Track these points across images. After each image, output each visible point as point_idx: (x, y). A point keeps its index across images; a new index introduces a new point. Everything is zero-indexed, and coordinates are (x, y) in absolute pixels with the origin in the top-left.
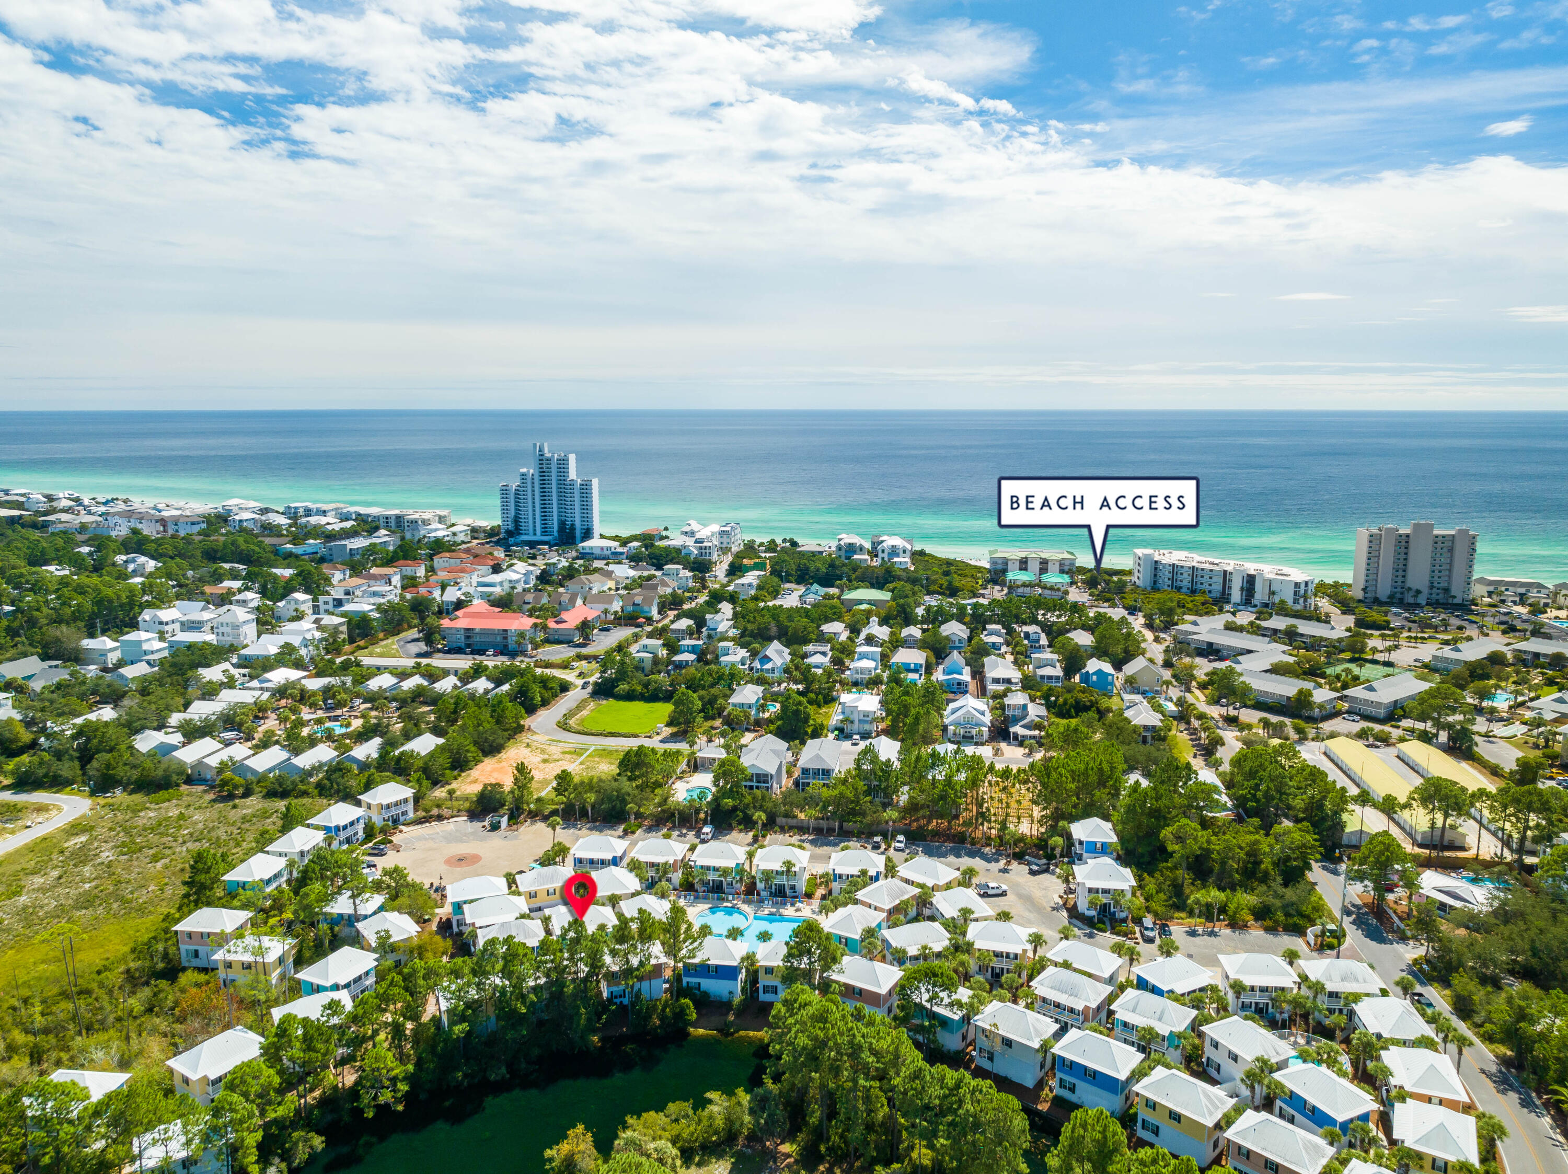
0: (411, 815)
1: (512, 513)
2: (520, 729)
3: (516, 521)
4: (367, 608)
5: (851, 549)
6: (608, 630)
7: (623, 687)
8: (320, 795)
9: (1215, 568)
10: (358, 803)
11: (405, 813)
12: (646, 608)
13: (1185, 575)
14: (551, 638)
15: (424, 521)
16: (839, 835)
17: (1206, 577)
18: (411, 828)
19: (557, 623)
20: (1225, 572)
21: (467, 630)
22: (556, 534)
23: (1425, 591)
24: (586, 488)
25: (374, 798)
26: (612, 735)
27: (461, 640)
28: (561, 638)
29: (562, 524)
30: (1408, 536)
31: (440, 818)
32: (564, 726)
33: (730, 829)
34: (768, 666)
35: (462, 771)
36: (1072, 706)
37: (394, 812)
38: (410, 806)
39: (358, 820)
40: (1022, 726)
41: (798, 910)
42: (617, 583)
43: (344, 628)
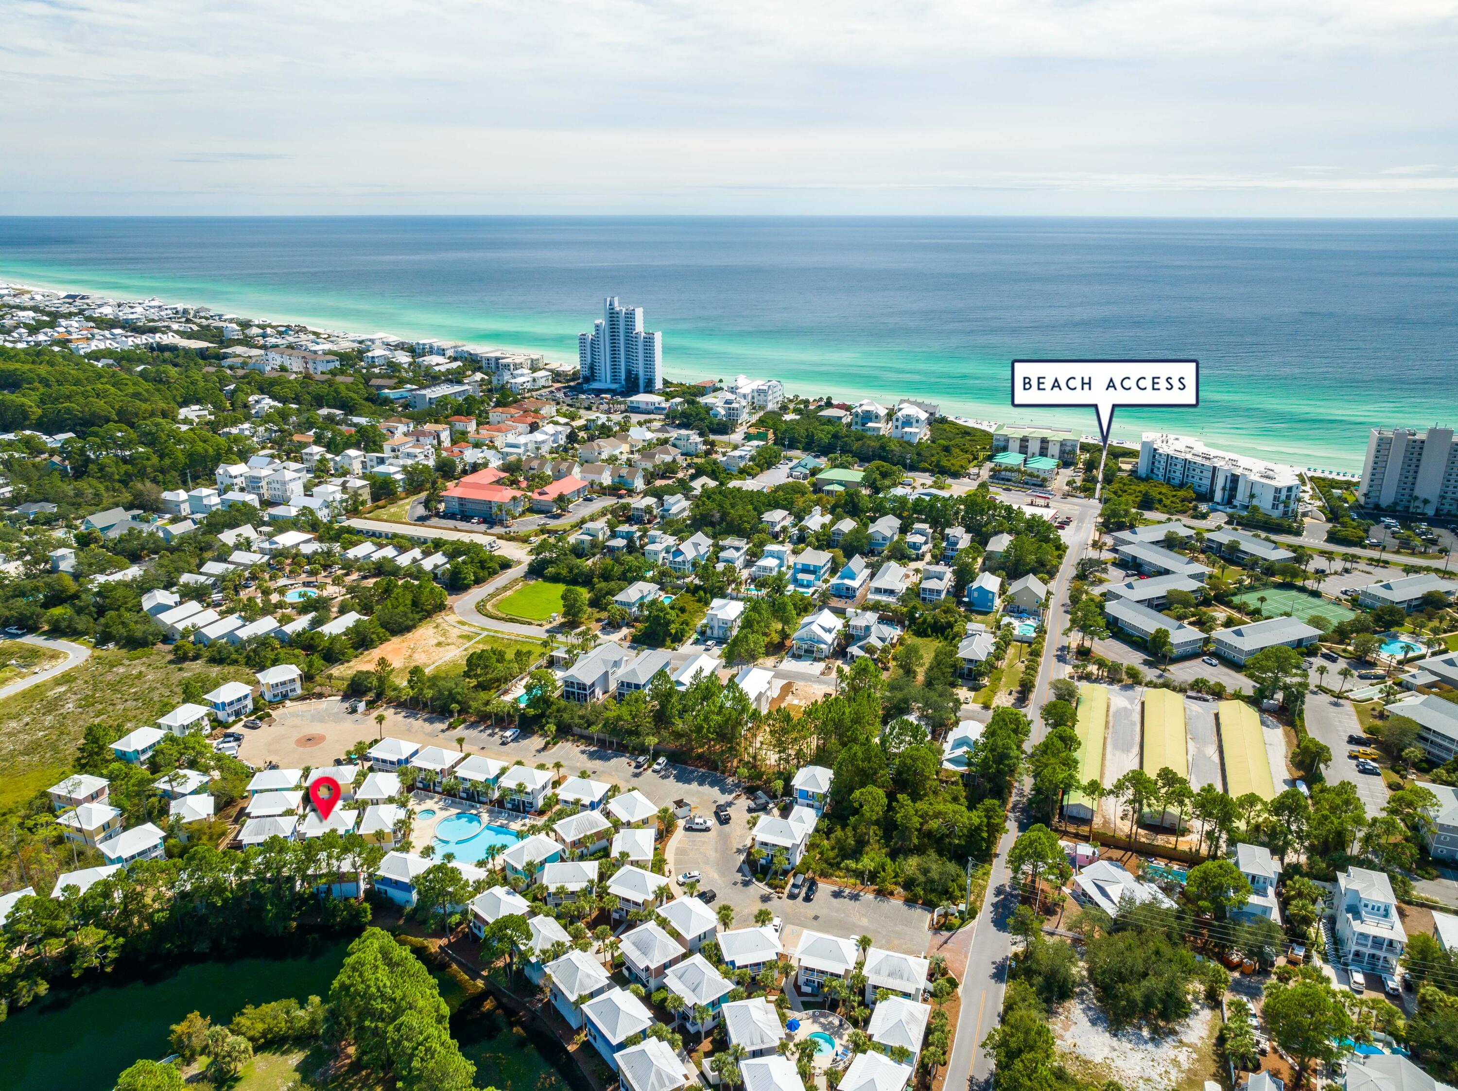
0: (299, 691)
1: (589, 361)
2: (441, 607)
3: (592, 368)
4: (392, 469)
5: (869, 416)
6: (590, 500)
7: (551, 570)
8: (247, 664)
9: (1207, 463)
11: (294, 690)
12: (630, 480)
13: (1179, 467)
14: (535, 507)
15: (515, 365)
16: (617, 750)
17: (1198, 471)
18: (295, 703)
19: (540, 494)
20: (1214, 468)
22: (623, 382)
23: (1434, 500)
24: (649, 341)
25: (264, 679)
26: (512, 620)
27: (456, 506)
28: (543, 508)
29: (629, 372)
30: (1423, 442)
31: (320, 696)
32: (480, 608)
33: (533, 733)
34: (679, 559)
35: (367, 649)
36: (930, 626)
37: (281, 689)
38: (298, 685)
39: (246, 697)
40: (861, 647)
41: (524, 825)
42: (632, 446)
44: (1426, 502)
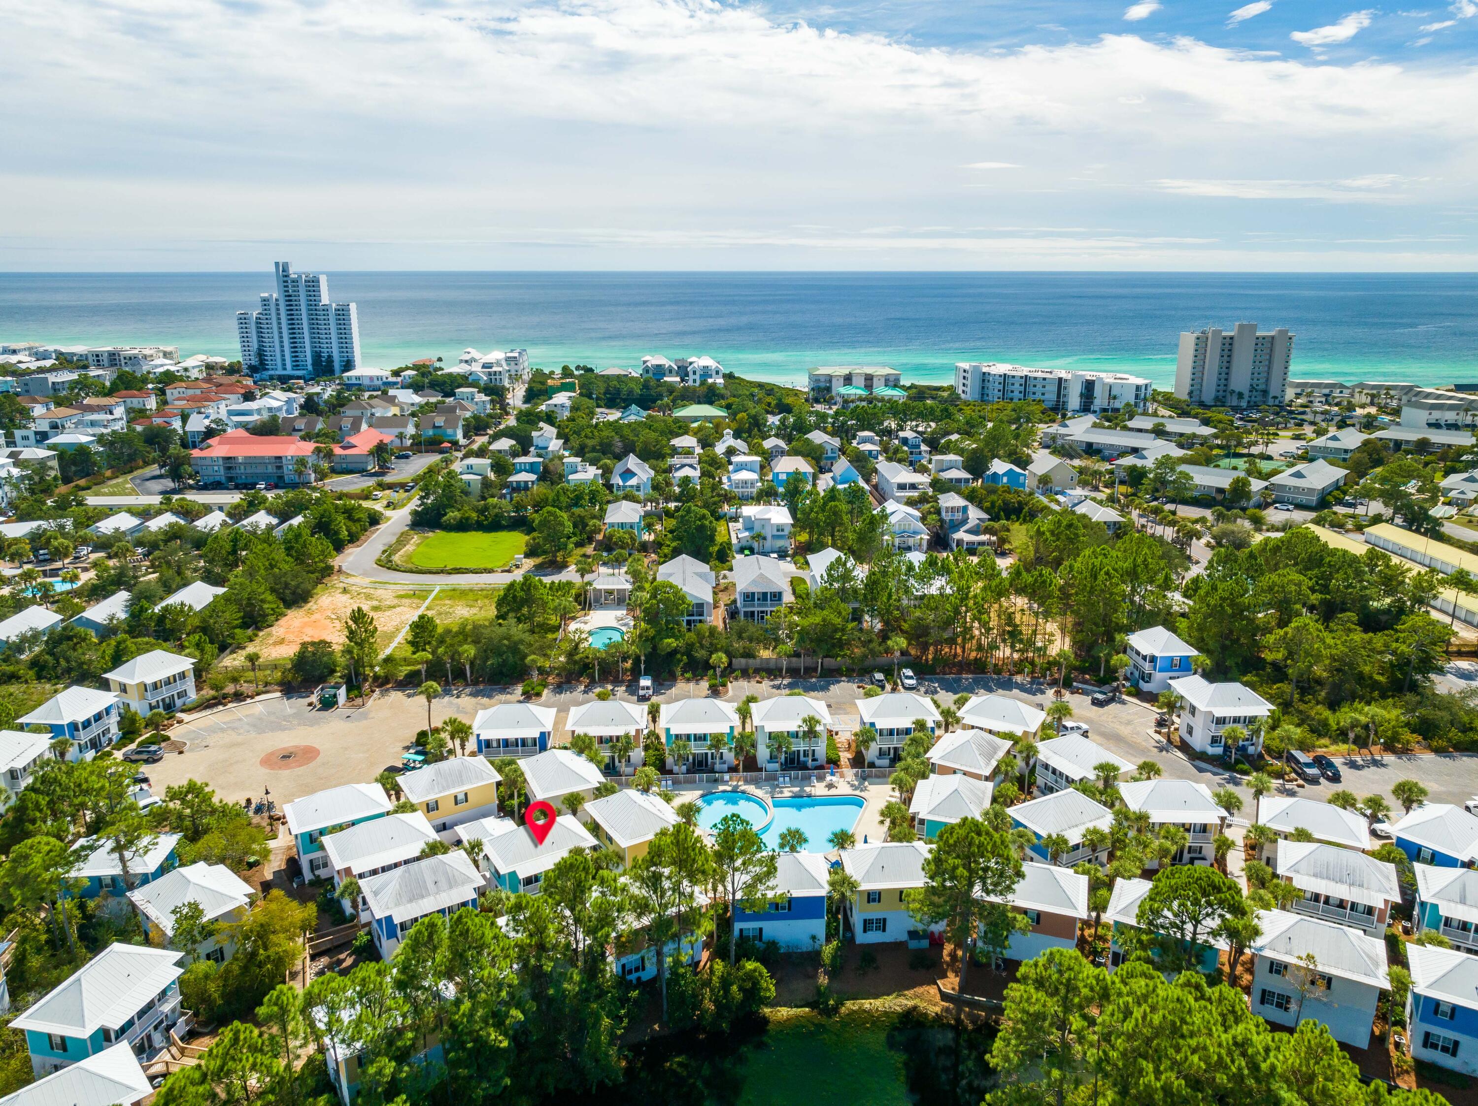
0: (193, 695)
1: (255, 345)
2: (328, 571)
3: (261, 354)
4: (84, 439)
5: (660, 371)
6: (407, 457)
7: (452, 515)
8: (39, 678)
9: (1048, 376)
10: (105, 685)
11: (182, 694)
12: (450, 431)
13: (1017, 385)
14: (338, 467)
15: (145, 357)
16: (822, 676)
17: (1039, 386)
18: (196, 715)
19: (344, 448)
20: (1060, 379)
21: (227, 459)
22: (310, 368)
24: (342, 314)
26: (458, 571)
27: (220, 474)
28: (350, 467)
29: (317, 356)
30: (1232, 338)
31: (239, 697)
32: (386, 563)
33: (672, 679)
34: (633, 482)
35: (259, 629)
36: (1000, 509)
37: (165, 693)
38: (190, 685)
39: (108, 711)
40: (966, 531)
41: (830, 786)
42: (402, 410)
43: (54, 463)
44: (1240, 395)
